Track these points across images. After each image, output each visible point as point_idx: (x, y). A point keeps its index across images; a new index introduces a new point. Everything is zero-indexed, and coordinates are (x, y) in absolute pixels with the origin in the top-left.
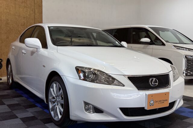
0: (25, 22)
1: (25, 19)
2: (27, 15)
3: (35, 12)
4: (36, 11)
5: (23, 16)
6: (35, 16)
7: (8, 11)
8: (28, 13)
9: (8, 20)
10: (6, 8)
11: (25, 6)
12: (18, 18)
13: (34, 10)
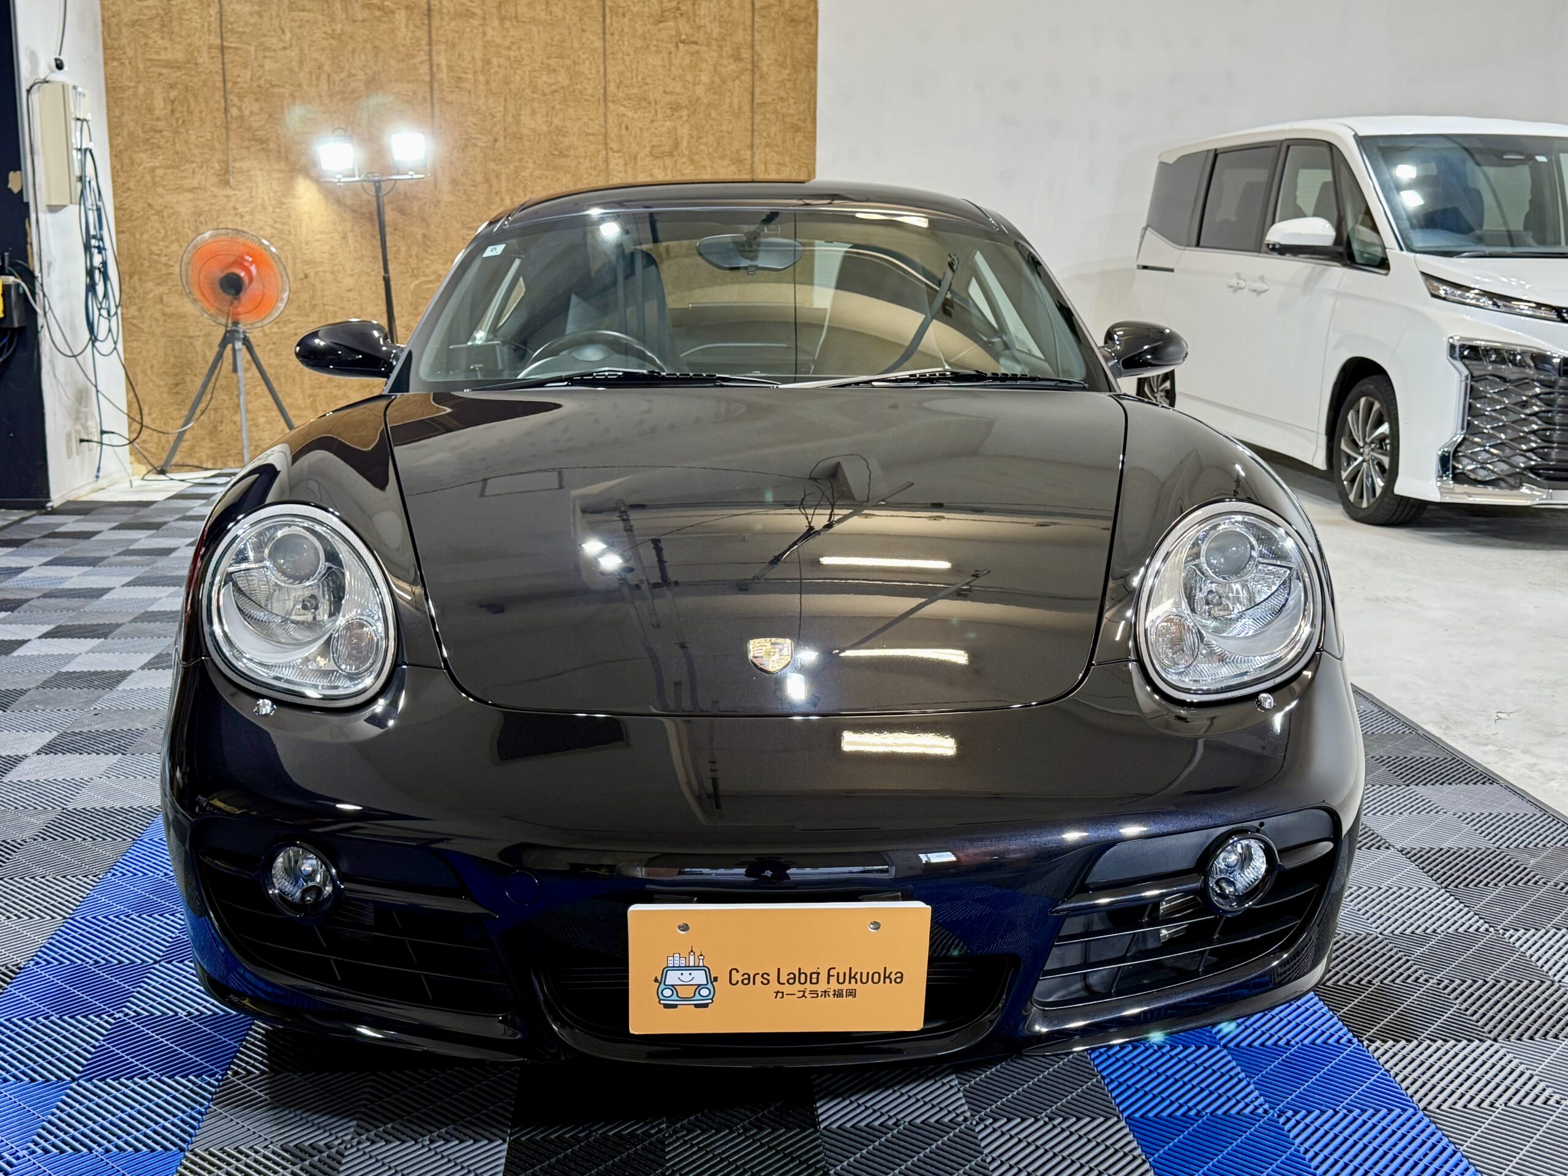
0: (684, 131)
1: (685, 113)
2: (700, 90)
3: (753, 62)
4: (768, 54)
5: (668, 98)
6: (753, 86)
7: (563, 79)
8: (705, 78)
9: (561, 131)
10: (552, 62)
11: (679, 34)
12: (630, 114)
13: (746, 54)
